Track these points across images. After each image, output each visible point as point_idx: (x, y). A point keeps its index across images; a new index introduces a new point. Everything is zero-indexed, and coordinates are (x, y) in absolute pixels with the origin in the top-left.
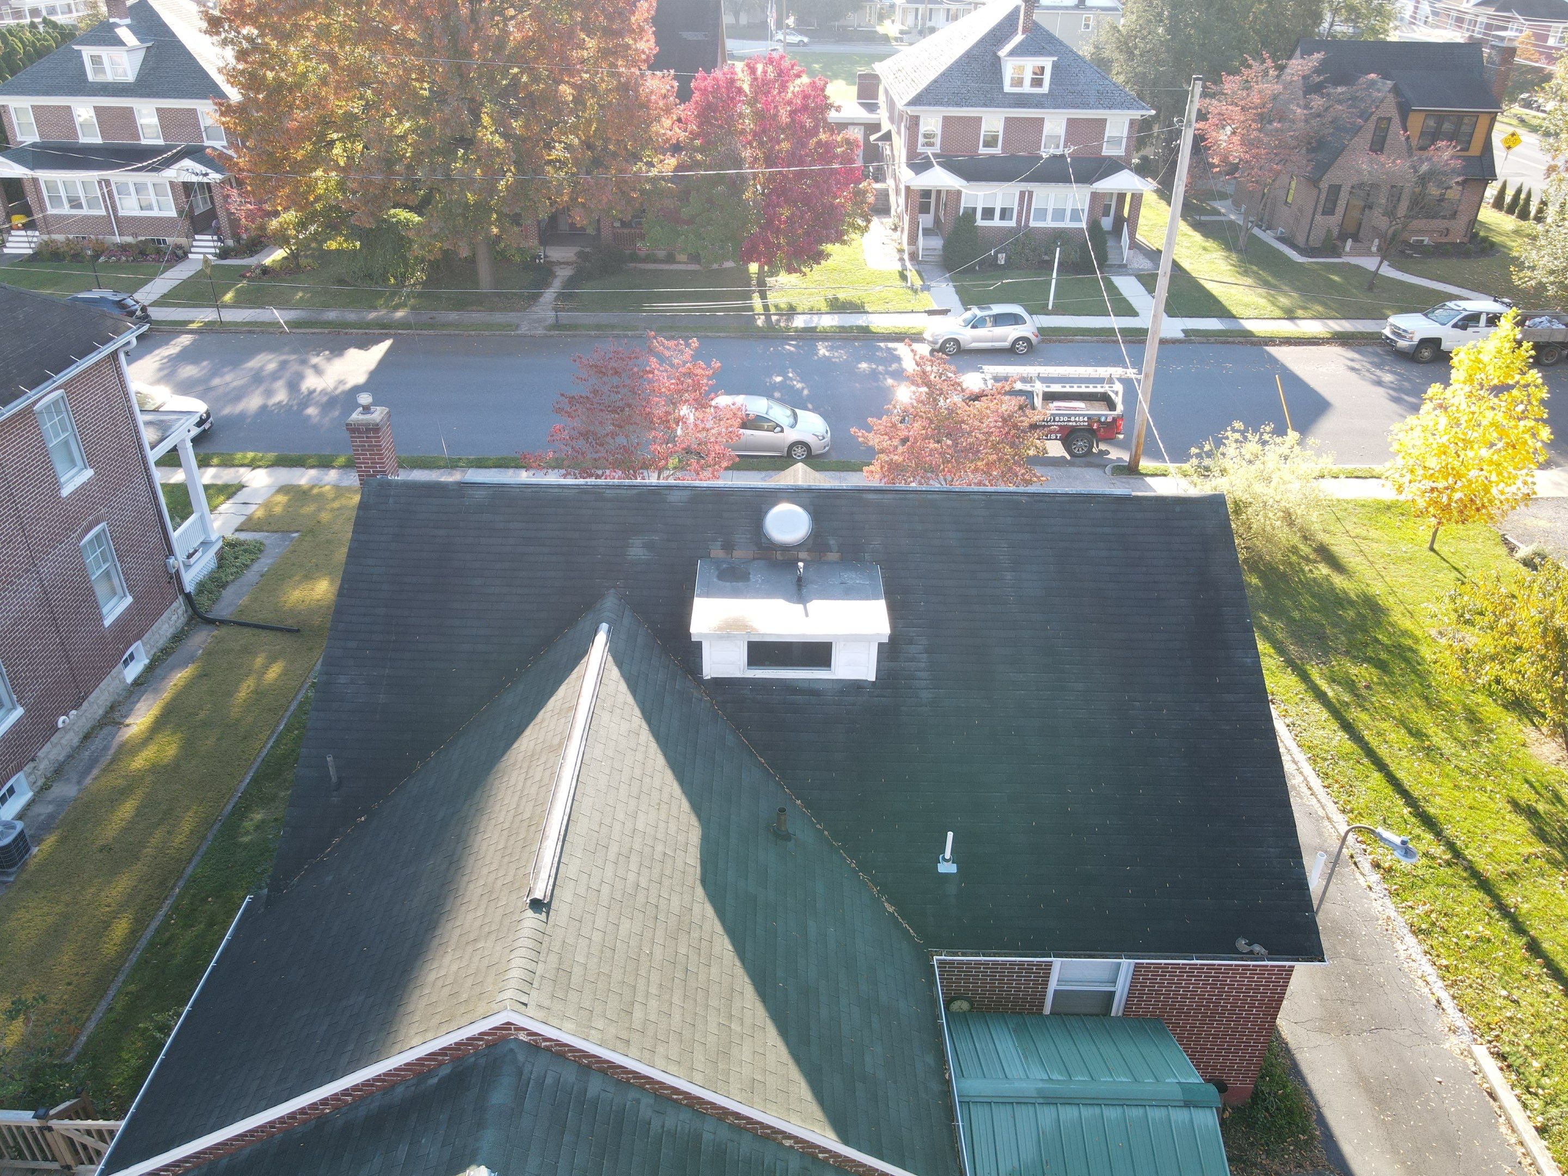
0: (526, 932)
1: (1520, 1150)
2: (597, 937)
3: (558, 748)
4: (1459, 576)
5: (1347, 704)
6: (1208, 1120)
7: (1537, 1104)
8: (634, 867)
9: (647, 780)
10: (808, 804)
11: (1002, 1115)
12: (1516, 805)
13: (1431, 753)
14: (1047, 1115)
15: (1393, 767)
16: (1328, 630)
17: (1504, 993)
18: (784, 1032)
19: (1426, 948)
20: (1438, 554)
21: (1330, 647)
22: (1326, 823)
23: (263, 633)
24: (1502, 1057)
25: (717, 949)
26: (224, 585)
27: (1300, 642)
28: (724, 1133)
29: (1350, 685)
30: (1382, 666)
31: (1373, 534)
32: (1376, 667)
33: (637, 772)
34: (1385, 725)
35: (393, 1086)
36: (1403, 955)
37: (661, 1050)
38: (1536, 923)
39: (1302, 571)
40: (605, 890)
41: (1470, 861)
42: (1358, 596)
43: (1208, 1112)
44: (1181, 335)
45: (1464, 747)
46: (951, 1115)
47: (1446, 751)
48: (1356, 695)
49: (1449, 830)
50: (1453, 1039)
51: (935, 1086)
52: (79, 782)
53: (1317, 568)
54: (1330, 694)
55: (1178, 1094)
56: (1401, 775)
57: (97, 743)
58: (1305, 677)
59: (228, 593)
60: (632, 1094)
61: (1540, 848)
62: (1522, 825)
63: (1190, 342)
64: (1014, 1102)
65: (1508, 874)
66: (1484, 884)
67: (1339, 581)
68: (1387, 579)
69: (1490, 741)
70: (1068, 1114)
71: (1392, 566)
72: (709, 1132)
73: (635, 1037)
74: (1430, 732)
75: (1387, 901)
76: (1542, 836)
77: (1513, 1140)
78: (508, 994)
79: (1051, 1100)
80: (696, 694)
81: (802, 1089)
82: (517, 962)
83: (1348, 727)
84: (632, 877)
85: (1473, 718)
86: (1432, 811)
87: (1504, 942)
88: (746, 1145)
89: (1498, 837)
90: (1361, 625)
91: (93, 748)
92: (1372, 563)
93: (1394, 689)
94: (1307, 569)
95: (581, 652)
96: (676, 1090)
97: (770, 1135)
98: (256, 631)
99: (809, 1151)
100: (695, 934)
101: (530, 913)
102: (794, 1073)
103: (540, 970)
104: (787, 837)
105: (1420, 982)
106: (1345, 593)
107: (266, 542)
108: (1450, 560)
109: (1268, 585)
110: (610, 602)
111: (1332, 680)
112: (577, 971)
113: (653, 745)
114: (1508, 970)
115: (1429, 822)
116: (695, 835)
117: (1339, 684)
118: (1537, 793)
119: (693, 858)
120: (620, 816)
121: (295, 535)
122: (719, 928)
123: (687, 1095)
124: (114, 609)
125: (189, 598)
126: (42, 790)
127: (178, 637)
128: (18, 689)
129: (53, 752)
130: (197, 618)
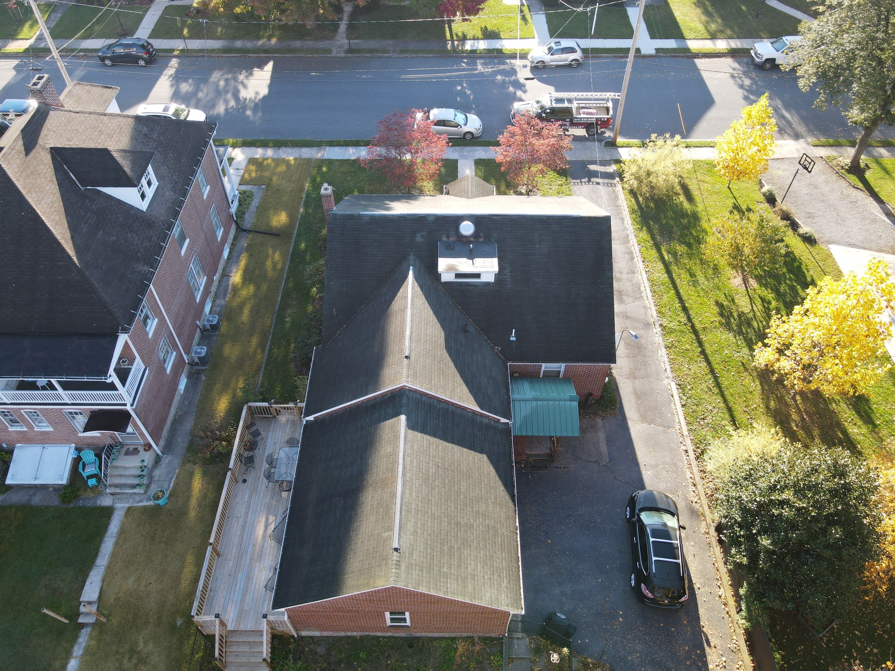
0: (405, 364)
1: (675, 410)
2: (421, 364)
3: (404, 310)
4: (735, 201)
5: (671, 262)
6: (575, 404)
7: (685, 398)
8: (428, 345)
9: (428, 318)
10: (473, 321)
11: (523, 404)
12: (717, 303)
13: (695, 283)
14: (534, 403)
15: (679, 288)
16: (675, 229)
17: (687, 366)
18: (467, 385)
19: (668, 352)
20: (730, 190)
21: (672, 236)
22: (649, 310)
23: (267, 236)
24: (680, 385)
25: (450, 365)
26: (244, 214)
27: (662, 234)
28: (454, 408)
29: (675, 254)
30: (689, 245)
31: (708, 179)
32: (687, 246)
33: (426, 316)
34: (681, 271)
35: (376, 398)
36: (660, 355)
37: (439, 390)
38: (706, 344)
39: (673, 199)
40: (422, 351)
41: (693, 323)
42: (691, 212)
43: (575, 402)
44: (653, 52)
45: (708, 280)
46: (509, 403)
47: (700, 282)
48: (676, 259)
49: (691, 312)
50: (667, 380)
51: (506, 397)
52: (224, 299)
53: (679, 198)
54: (666, 258)
55: (569, 398)
56: (681, 291)
57: (224, 284)
58: (659, 250)
59: (246, 216)
60: (433, 400)
61: (719, 318)
62: (716, 310)
63: (658, 56)
64: (526, 400)
65: (704, 328)
66: (695, 331)
67: (686, 205)
68: (706, 203)
69: (718, 277)
70: (540, 403)
71: (709, 196)
72: (450, 408)
73: (433, 388)
74: (697, 274)
75: (661, 338)
76: (721, 314)
77: (674, 408)
78: (404, 379)
79: (535, 400)
80: (440, 287)
81: (472, 399)
82: (404, 372)
83: (669, 272)
84: (428, 347)
85: (716, 269)
86: (687, 305)
87: (693, 350)
88: (459, 410)
89: (706, 315)
90: (687, 227)
91: (224, 286)
92: (702, 194)
93: (690, 256)
94: (674, 198)
95: (405, 277)
96: (442, 399)
97: (465, 409)
98: (264, 235)
99: (474, 412)
100: (444, 362)
101: (405, 359)
102: (470, 395)
103: (410, 373)
104: (468, 331)
105: (662, 363)
106: (687, 210)
107: (253, 191)
108: (734, 193)
109: (657, 206)
110: (412, 258)
111: (669, 252)
112: (418, 373)
113: (429, 307)
114: (691, 359)
115: (685, 309)
116: (443, 334)
117: (671, 254)
118: (726, 298)
119: (442, 341)
120: (423, 330)
121: (263, 186)
122: (450, 360)
123: (445, 400)
124: (220, 234)
125: (236, 222)
126: (214, 302)
127: (235, 238)
128: (204, 270)
129: (213, 289)
130: (239, 229)
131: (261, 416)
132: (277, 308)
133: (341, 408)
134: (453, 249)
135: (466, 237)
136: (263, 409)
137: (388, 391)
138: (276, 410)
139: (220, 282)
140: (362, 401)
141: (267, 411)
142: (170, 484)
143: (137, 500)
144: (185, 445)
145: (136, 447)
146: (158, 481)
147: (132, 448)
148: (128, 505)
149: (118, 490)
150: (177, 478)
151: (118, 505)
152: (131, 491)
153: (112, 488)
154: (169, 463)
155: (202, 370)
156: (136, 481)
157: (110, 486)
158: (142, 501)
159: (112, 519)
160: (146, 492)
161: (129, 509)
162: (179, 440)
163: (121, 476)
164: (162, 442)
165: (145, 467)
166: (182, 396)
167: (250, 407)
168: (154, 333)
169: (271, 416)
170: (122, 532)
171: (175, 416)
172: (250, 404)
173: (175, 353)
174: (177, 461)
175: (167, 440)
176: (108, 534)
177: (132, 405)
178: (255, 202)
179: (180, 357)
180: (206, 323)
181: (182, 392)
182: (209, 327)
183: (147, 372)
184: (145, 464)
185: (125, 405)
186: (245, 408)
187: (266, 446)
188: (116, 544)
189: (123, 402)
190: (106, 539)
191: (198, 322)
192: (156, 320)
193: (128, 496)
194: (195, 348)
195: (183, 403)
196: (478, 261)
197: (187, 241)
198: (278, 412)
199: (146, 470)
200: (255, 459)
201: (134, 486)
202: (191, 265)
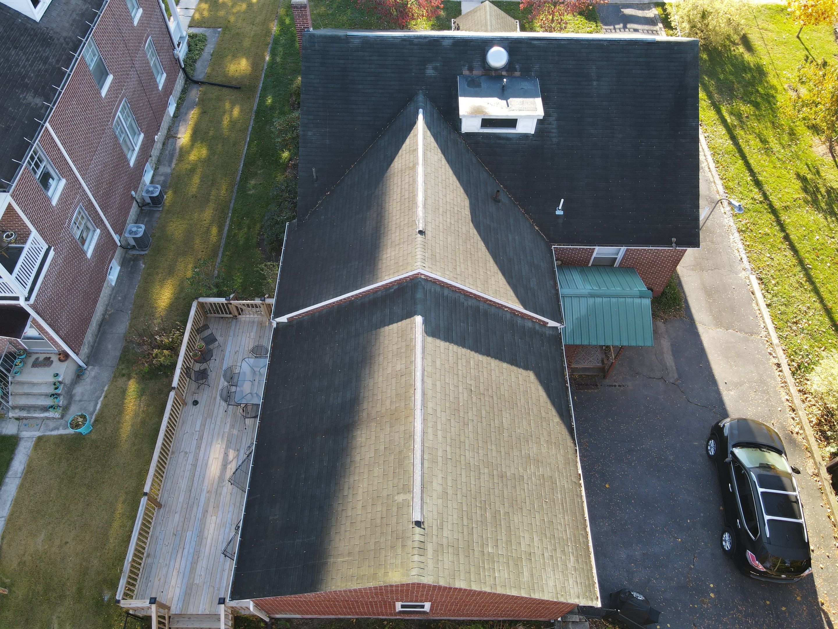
0: (419, 242)
1: (758, 312)
2: (441, 243)
3: (414, 167)
4: (807, 53)
5: (735, 126)
6: (647, 302)
7: (769, 296)
8: (448, 216)
9: (447, 180)
10: (505, 187)
11: (575, 301)
12: (798, 176)
13: (768, 151)
14: (591, 301)
15: (748, 158)
16: (736, 86)
17: (769, 255)
18: (504, 274)
19: (742, 238)
20: (800, 40)
21: (734, 95)
22: (713, 184)
24: (761, 279)
25: (479, 246)
26: (195, 61)
27: (720, 92)
28: (486, 306)
29: (739, 116)
30: (757, 105)
31: (771, 27)
32: (754, 106)
33: (444, 177)
34: (750, 137)
36: (732, 240)
37: (467, 281)
38: (790, 228)
39: (730, 50)
40: (441, 225)
41: (770, 201)
42: (754, 66)
43: (647, 299)
45: (784, 148)
46: (558, 300)
47: (775, 150)
48: (741, 121)
49: (766, 187)
50: (744, 272)
51: (553, 291)
52: (170, 166)
53: (738, 49)
54: (729, 121)
55: (638, 294)
56: (751, 162)
57: (169, 147)
58: (719, 111)
59: (198, 65)
60: (457, 295)
61: (803, 195)
62: (798, 184)
64: (579, 297)
65: (785, 207)
66: (773, 211)
67: (747, 57)
68: (771, 55)
69: (796, 144)
70: (598, 300)
71: (775, 47)
72: (482, 306)
73: (459, 277)
74: (770, 140)
75: (731, 219)
76: (805, 190)
77: (756, 308)
78: (419, 264)
79: (592, 296)
80: (459, 140)
81: (511, 293)
82: (418, 253)
83: (733, 138)
84: (448, 220)
85: (792, 133)
86: (760, 178)
87: (775, 235)
88: (493, 310)
89: (786, 190)
90: (752, 83)
91: (169, 149)
92: (766, 45)
93: (759, 118)
94: (732, 49)
95: (413, 123)
96: (471, 293)
97: (501, 307)
99: (513, 312)
100: (472, 241)
101: (419, 235)
102: (508, 288)
103: (426, 255)
104: (499, 201)
105: (736, 251)
106: (749, 63)
107: (207, 34)
108: (805, 44)
109: (711, 59)
110: (421, 98)
111: (731, 113)
112: (438, 255)
113: (447, 165)
114: (773, 246)
115: (758, 184)
116: (467, 203)
117: (734, 115)
118: (810, 170)
119: (467, 212)
120: (441, 196)
121: (220, 30)
122: (479, 238)
123: (475, 295)
124: (161, 80)
125: (184, 70)
126: (156, 169)
127: (184, 91)
128: (140, 125)
129: (155, 152)
130: (190, 81)
131: (217, 315)
132: (238, 178)
133: (326, 305)
134: (479, 86)
135: (496, 70)
136: (220, 307)
137: (395, 281)
138: (237, 307)
139: (164, 144)
140: (356, 295)
141: (225, 309)
142: (96, 405)
143: (51, 427)
144: (118, 354)
145: (48, 356)
146: (80, 401)
147: (42, 357)
148: (38, 434)
149: (24, 414)
150: (106, 397)
151: (25, 434)
152: (42, 415)
153: (17, 411)
154: (95, 377)
155: (141, 255)
156: (49, 402)
157: (14, 408)
158: (58, 429)
159: (16, 452)
160: (63, 417)
161: (40, 438)
162: (110, 346)
163: (28, 394)
164: (85, 350)
165: (60, 383)
166: (113, 289)
167: (201, 305)
168: (60, 199)
169: (231, 316)
170: (29, 470)
171: (104, 315)
172: (201, 300)
173: (98, 231)
174: (106, 375)
175: (93, 347)
176: (10, 473)
177: (27, 299)
178: (209, 48)
179: (106, 235)
180: (144, 194)
181: (113, 284)
182: (148, 200)
183: (52, 253)
184: (60, 379)
185: (17, 299)
186: (195, 304)
187: (224, 355)
188: (21, 487)
189: (14, 295)
190: (7, 480)
191: (133, 193)
192: (63, 182)
193: (39, 422)
194: (130, 226)
195: (115, 297)
196: (515, 102)
197: (110, 78)
198: (240, 311)
199: (61, 387)
200: (209, 373)
201: (45, 409)
202: (119, 113)
